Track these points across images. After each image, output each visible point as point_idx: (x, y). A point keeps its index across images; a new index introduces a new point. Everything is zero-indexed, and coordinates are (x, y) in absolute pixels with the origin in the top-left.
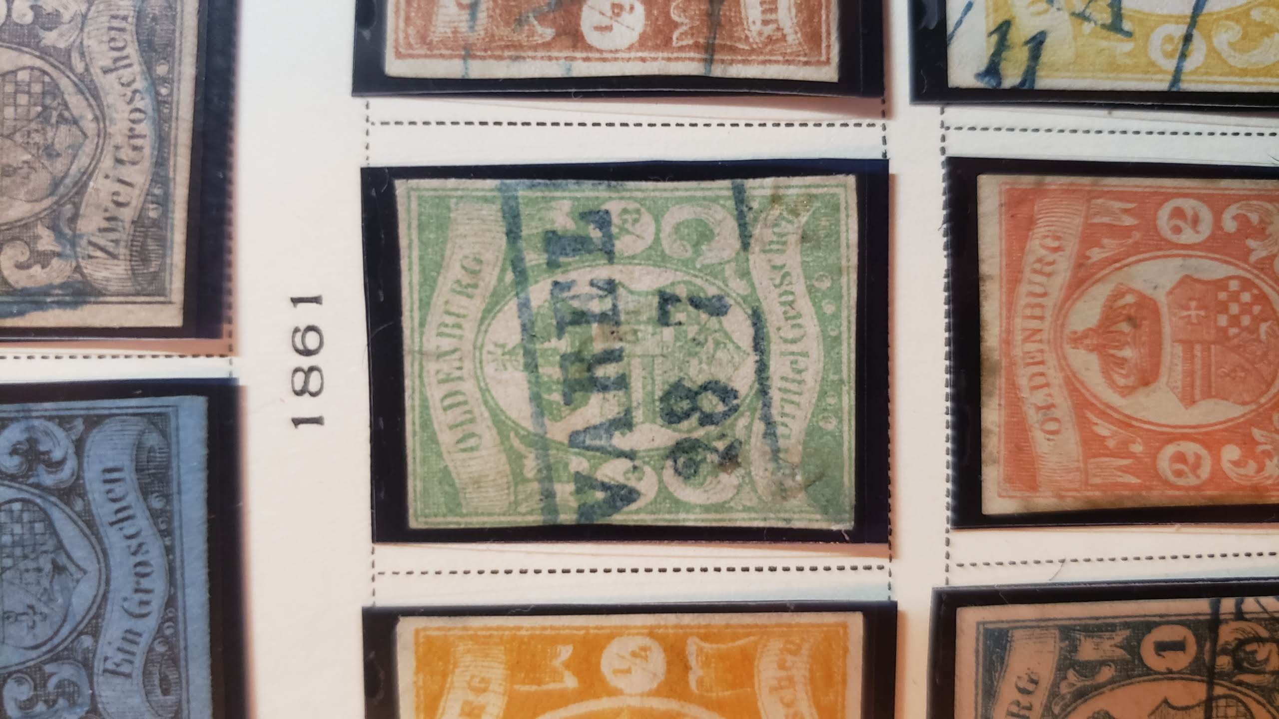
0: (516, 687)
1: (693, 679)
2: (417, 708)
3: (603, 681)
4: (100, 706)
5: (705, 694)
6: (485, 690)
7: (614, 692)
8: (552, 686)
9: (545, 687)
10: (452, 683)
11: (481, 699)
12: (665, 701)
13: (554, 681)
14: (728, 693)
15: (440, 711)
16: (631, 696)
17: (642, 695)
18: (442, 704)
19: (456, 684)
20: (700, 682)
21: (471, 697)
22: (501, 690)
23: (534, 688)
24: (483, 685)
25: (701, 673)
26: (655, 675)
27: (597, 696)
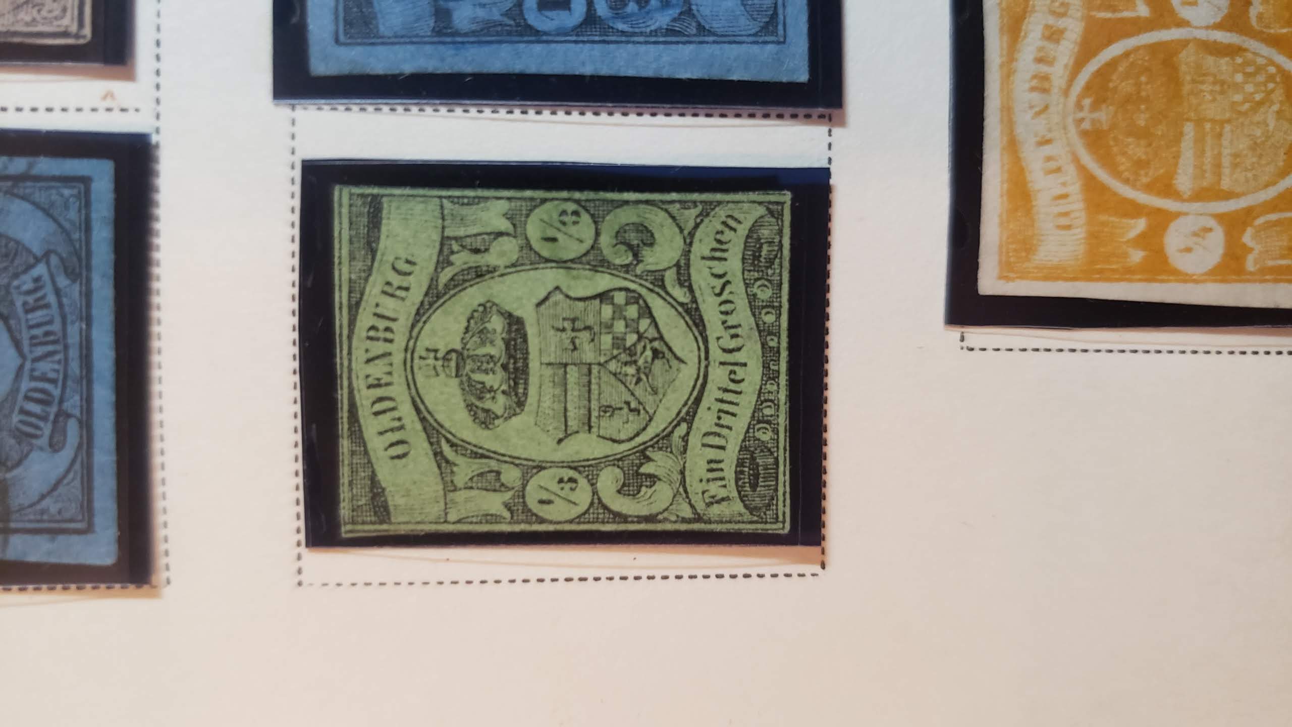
0: (1093, 13)
1: (1253, 12)
2: (1001, 29)
3: (1172, 11)
4: (694, 7)
5: (1265, 30)
6: (1063, 15)
7: (1182, 23)
8: (1126, 14)
9: (1119, 15)
10: (1034, 6)
11: (1062, 23)
12: (1228, 34)
13: (1127, 10)
14: (1284, 31)
15: (1022, 34)
16: (1196, 28)
17: (1207, 28)
18: (1024, 27)
19: (1037, 8)
20: (1260, 17)
21: (1051, 20)
22: (1079, 14)
23: (1109, 15)
24: (1062, 10)
25: (1261, 9)
26: (1219, 9)
27: (1167, 27)
